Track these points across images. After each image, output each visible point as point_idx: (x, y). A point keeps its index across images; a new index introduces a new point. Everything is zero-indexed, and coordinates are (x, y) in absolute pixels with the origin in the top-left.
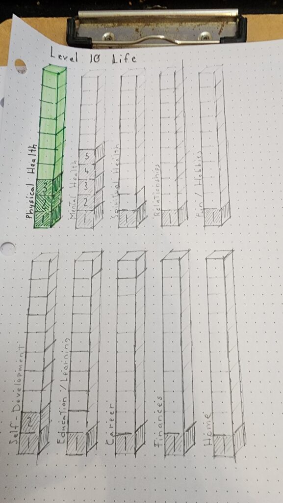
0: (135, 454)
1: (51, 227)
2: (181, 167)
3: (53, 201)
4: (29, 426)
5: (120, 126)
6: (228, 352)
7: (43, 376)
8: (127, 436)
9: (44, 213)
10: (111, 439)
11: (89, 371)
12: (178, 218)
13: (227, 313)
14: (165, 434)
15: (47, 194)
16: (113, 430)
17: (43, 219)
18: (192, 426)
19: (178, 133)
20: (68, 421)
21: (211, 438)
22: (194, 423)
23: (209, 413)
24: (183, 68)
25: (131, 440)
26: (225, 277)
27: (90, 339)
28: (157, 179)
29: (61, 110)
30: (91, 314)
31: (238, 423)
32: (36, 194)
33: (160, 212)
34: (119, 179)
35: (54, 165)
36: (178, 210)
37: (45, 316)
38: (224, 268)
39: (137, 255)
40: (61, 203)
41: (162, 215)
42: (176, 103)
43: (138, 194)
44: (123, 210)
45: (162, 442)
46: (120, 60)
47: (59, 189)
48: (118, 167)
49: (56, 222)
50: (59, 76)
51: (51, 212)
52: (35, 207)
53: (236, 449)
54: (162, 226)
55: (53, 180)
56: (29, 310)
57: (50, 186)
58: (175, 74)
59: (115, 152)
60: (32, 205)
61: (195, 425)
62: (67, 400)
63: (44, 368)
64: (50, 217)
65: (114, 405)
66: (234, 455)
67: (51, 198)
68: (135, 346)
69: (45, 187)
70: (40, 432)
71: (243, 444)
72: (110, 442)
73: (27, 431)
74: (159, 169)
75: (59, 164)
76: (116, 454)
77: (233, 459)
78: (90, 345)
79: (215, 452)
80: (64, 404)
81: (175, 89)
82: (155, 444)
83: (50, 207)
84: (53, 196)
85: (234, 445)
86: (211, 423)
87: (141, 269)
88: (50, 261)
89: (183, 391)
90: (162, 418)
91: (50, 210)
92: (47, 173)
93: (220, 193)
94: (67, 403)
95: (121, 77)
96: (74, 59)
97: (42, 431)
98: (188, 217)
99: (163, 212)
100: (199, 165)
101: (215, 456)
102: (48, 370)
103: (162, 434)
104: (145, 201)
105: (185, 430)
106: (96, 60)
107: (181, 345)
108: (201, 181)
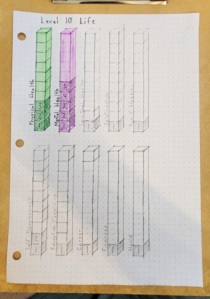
0: (92, 254)
1: (44, 130)
2: (121, 95)
3: (45, 114)
4: (36, 240)
5: (85, 67)
6: (143, 203)
7: (43, 215)
8: (88, 245)
9: (40, 122)
10: (79, 247)
11: (68, 212)
12: (119, 126)
13: (143, 182)
14: (108, 245)
15: (42, 110)
16: (81, 243)
17: (39, 125)
18: (122, 241)
19: (119, 73)
20: (57, 238)
21: (132, 247)
22: (123, 240)
23: (131, 234)
24: (124, 29)
25: (90, 247)
26: (144, 162)
27: (68, 195)
28: (106, 102)
29: (48, 56)
30: (68, 181)
31: (146, 240)
32: (35, 110)
33: (108, 122)
34: (84, 101)
35: (45, 92)
36: (119, 121)
37: (42, 182)
38: (143, 157)
39: (95, 148)
40: (50, 116)
41: (109, 124)
42: (119, 53)
43: (95, 111)
44: (86, 121)
45: (107, 249)
46: (85, 22)
47: (49, 107)
48: (83, 94)
49: (47, 127)
50: (47, 34)
51: (44, 121)
52: (34, 117)
53: (145, 252)
54: (109, 131)
55: (45, 101)
56: (33, 178)
57: (43, 105)
58: (119, 33)
59: (82, 84)
60: (33, 117)
61: (124, 240)
62: (56, 227)
63: (43, 211)
64: (43, 124)
65: (81, 230)
66: (144, 255)
67: (44, 112)
68: (93, 199)
69: (40, 106)
70: (42, 243)
71: (148, 250)
72: (79, 249)
73: (35, 243)
74: (108, 95)
75: (48, 91)
76: (82, 254)
77: (142, 257)
78: (68, 198)
79: (133, 254)
80: (54, 230)
81: (119, 43)
82: (103, 250)
83: (43, 118)
84: (45, 111)
85: (143, 251)
86: (132, 240)
87: (96, 156)
88: (44, 151)
89: (118, 224)
90: (107, 237)
91: (43, 120)
92: (41, 97)
93: (144, 112)
94: (56, 229)
95: (85, 33)
96: (56, 22)
97: (43, 243)
98: (124, 126)
99: (110, 122)
100: (132, 94)
101: (133, 256)
102: (45, 211)
103: (107, 245)
104: (100, 116)
105: (119, 243)
106: (70, 22)
107: (118, 199)
108: (133, 104)
